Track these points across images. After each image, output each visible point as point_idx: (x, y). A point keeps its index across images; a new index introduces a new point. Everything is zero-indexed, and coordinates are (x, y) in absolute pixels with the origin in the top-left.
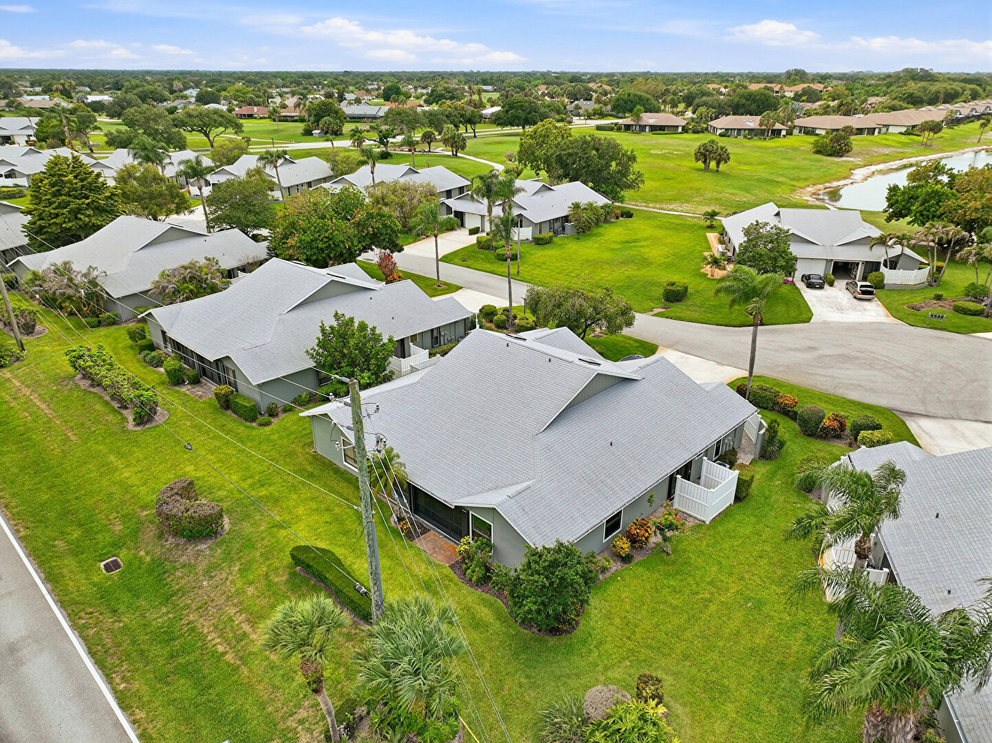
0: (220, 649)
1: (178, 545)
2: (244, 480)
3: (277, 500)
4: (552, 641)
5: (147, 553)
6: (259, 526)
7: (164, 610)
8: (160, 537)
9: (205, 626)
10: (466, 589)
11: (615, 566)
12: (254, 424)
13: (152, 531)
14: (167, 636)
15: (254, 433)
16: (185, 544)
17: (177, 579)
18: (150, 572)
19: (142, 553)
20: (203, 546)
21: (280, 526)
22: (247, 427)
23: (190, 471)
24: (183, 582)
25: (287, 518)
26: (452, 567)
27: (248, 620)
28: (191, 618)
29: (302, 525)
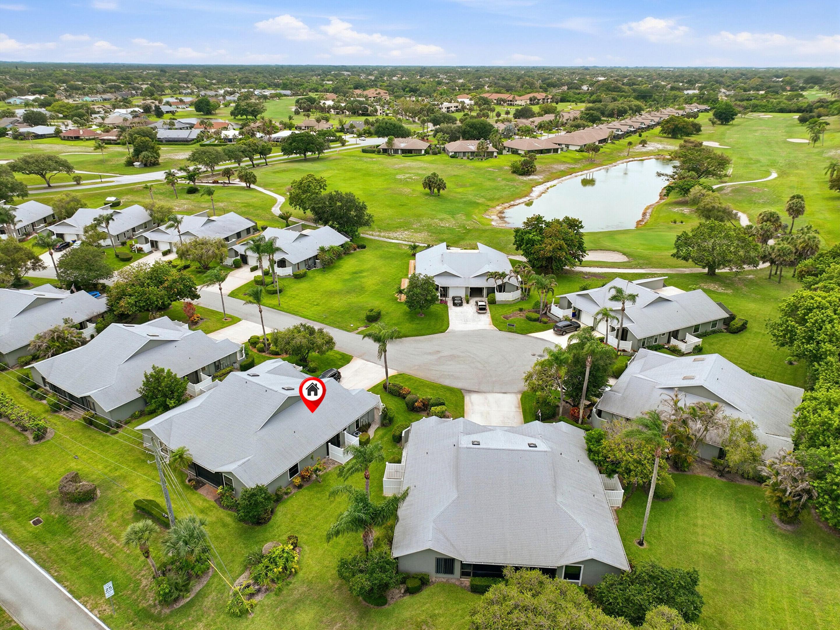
0: (102, 552)
1: (72, 507)
2: (106, 468)
3: (125, 477)
4: (258, 528)
5: (56, 513)
6: (116, 492)
7: (70, 539)
8: (62, 504)
9: (93, 544)
10: (221, 510)
11: (294, 491)
12: (108, 434)
13: (57, 501)
14: (74, 551)
15: (109, 439)
16: (76, 506)
17: (75, 524)
18: (59, 522)
19: (53, 514)
20: (87, 506)
21: (127, 491)
22: (104, 436)
23: (74, 466)
24: (78, 525)
25: (131, 486)
26: (215, 501)
27: (114, 538)
28: (85, 541)
29: (139, 489)
